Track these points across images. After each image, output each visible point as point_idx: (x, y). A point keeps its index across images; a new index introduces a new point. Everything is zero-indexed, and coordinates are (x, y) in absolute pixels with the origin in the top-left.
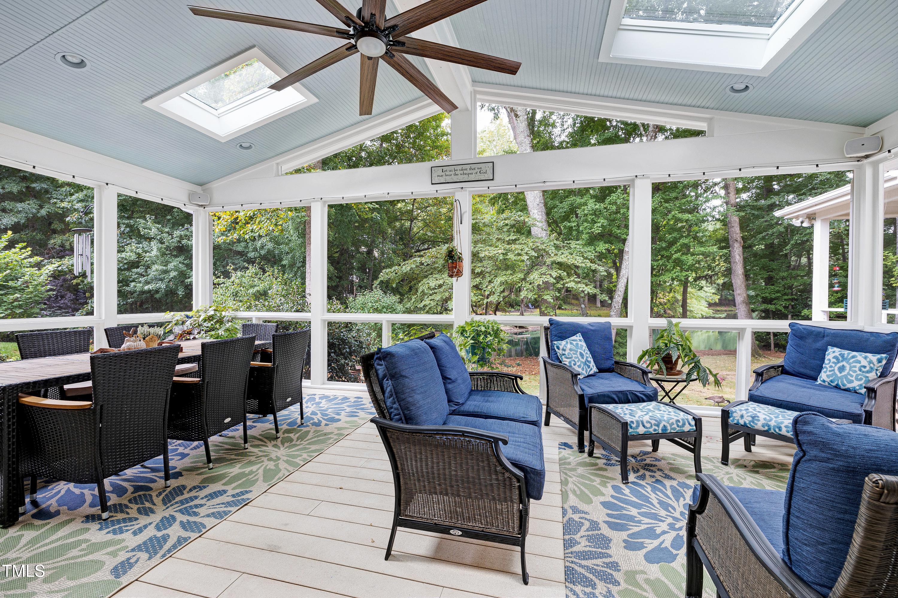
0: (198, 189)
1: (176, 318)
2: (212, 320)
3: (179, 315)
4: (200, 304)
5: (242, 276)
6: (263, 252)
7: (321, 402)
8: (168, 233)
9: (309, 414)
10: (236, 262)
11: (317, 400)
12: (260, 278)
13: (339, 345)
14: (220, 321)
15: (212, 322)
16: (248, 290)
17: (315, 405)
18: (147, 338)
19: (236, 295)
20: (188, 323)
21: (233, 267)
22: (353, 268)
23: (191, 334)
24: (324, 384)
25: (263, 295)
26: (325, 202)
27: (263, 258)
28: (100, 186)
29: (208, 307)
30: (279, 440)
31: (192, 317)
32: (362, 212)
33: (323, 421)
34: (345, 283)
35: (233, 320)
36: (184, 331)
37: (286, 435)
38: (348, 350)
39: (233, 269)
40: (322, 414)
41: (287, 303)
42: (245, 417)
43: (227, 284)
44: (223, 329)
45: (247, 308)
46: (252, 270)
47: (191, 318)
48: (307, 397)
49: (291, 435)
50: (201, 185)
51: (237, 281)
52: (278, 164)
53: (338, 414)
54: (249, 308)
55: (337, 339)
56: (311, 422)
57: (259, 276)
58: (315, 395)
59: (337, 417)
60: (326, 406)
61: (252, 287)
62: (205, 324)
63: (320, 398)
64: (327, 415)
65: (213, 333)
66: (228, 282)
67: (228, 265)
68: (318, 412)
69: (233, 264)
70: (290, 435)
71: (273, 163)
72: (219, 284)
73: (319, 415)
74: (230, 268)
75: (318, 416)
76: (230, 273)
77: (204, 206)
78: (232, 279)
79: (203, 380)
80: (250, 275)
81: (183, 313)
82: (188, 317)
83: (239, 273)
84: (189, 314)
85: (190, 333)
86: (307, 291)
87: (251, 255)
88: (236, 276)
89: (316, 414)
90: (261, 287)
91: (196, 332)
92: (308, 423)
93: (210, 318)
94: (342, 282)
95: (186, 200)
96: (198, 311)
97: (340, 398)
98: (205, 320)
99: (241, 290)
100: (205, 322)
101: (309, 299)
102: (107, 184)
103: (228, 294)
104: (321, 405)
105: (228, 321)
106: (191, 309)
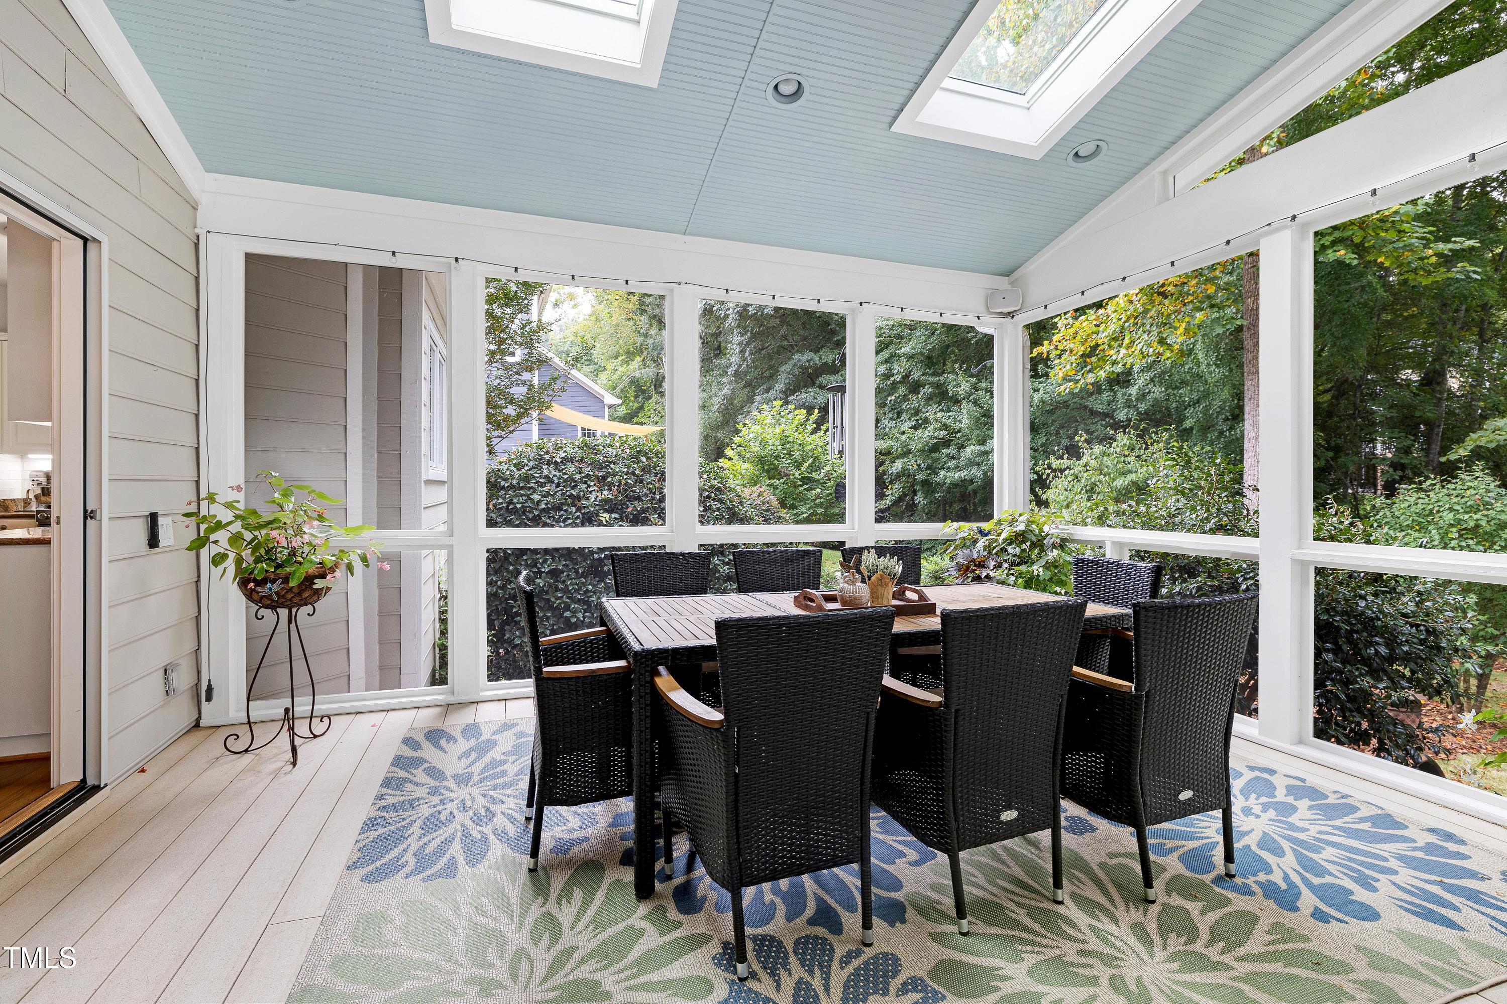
0: (1002, 283)
1: (962, 535)
2: (1024, 542)
3: (966, 529)
4: (1006, 507)
5: (1104, 454)
6: (1142, 407)
7: (1294, 809)
8: (986, 389)
9: (1251, 841)
10: (1092, 428)
11: (1281, 795)
12: (1138, 457)
13: (1352, 631)
14: (1039, 544)
15: (1024, 546)
16: (1114, 480)
17: (1272, 813)
18: (873, 578)
19: (1091, 490)
20: (980, 545)
21: (1085, 436)
22: (1374, 424)
23: (984, 567)
24: (1301, 742)
25: (1141, 490)
26: (1305, 226)
27: (1146, 416)
28: (853, 310)
29: (1017, 515)
30: (1154, 909)
31: (989, 533)
32: (1415, 271)
33: (1305, 892)
34: (1350, 462)
35: (1062, 544)
36: (973, 561)
37: (1177, 901)
38: (1383, 650)
39: (1086, 441)
40: (1303, 861)
41: (1193, 509)
42: (1056, 811)
43: (1076, 470)
44: (1042, 562)
45: (1100, 518)
46: (1122, 440)
47: (986, 535)
48: (1248, 775)
49: (1193, 907)
50: (1007, 274)
51: (1093, 463)
52: (1165, 173)
53: (1367, 884)
54: (1102, 520)
55: (1344, 613)
56: (1262, 877)
57: (1137, 453)
58: (1272, 772)
59: (1361, 895)
60: (1314, 830)
61: (1124, 473)
62: (1010, 549)
63: (1290, 790)
64: (1320, 871)
65: (1023, 568)
66: (1078, 467)
67: (1076, 433)
68: (1286, 845)
69: (1087, 432)
70: (1189, 905)
71: (1155, 171)
72: (1062, 471)
73: (1289, 862)
74: (1081, 438)
75: (1283, 862)
76: (1079, 448)
77: (1011, 315)
78: (1084, 460)
79: (947, 703)
80: (1118, 450)
81: (975, 525)
82: (981, 532)
83: (1098, 449)
84: (985, 526)
85: (982, 565)
86: (1248, 480)
87: (1121, 415)
88: (1091, 455)
89: (1278, 852)
90: (1140, 473)
91: (992, 564)
92: (1250, 881)
93: (1018, 538)
94: (1342, 459)
95: (981, 309)
96: (999, 523)
97: (1365, 812)
98: (1011, 541)
99: (1100, 482)
100: (1010, 544)
101: (1250, 500)
102: (861, 304)
103: (1078, 487)
104: (1294, 819)
105: (1054, 546)
106: (989, 517)
